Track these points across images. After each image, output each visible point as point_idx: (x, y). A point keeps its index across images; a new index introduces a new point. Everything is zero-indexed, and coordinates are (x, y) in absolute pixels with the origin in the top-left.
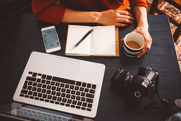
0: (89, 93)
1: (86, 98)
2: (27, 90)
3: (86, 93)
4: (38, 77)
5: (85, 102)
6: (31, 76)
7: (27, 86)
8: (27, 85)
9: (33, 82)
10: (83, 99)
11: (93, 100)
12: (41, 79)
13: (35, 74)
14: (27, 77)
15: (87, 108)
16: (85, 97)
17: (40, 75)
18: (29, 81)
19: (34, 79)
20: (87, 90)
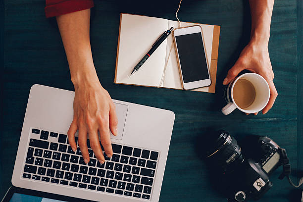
0: (145, 167)
1: (141, 176)
2: (34, 165)
3: (141, 167)
4: (51, 140)
5: (140, 184)
6: (37, 137)
7: (34, 158)
8: (33, 156)
9: (44, 150)
10: (136, 179)
11: (153, 179)
12: (58, 144)
13: (45, 134)
14: (31, 139)
15: (142, 193)
16: (139, 175)
17: (54, 135)
18: (35, 148)
19: (45, 145)
20: (142, 163)
